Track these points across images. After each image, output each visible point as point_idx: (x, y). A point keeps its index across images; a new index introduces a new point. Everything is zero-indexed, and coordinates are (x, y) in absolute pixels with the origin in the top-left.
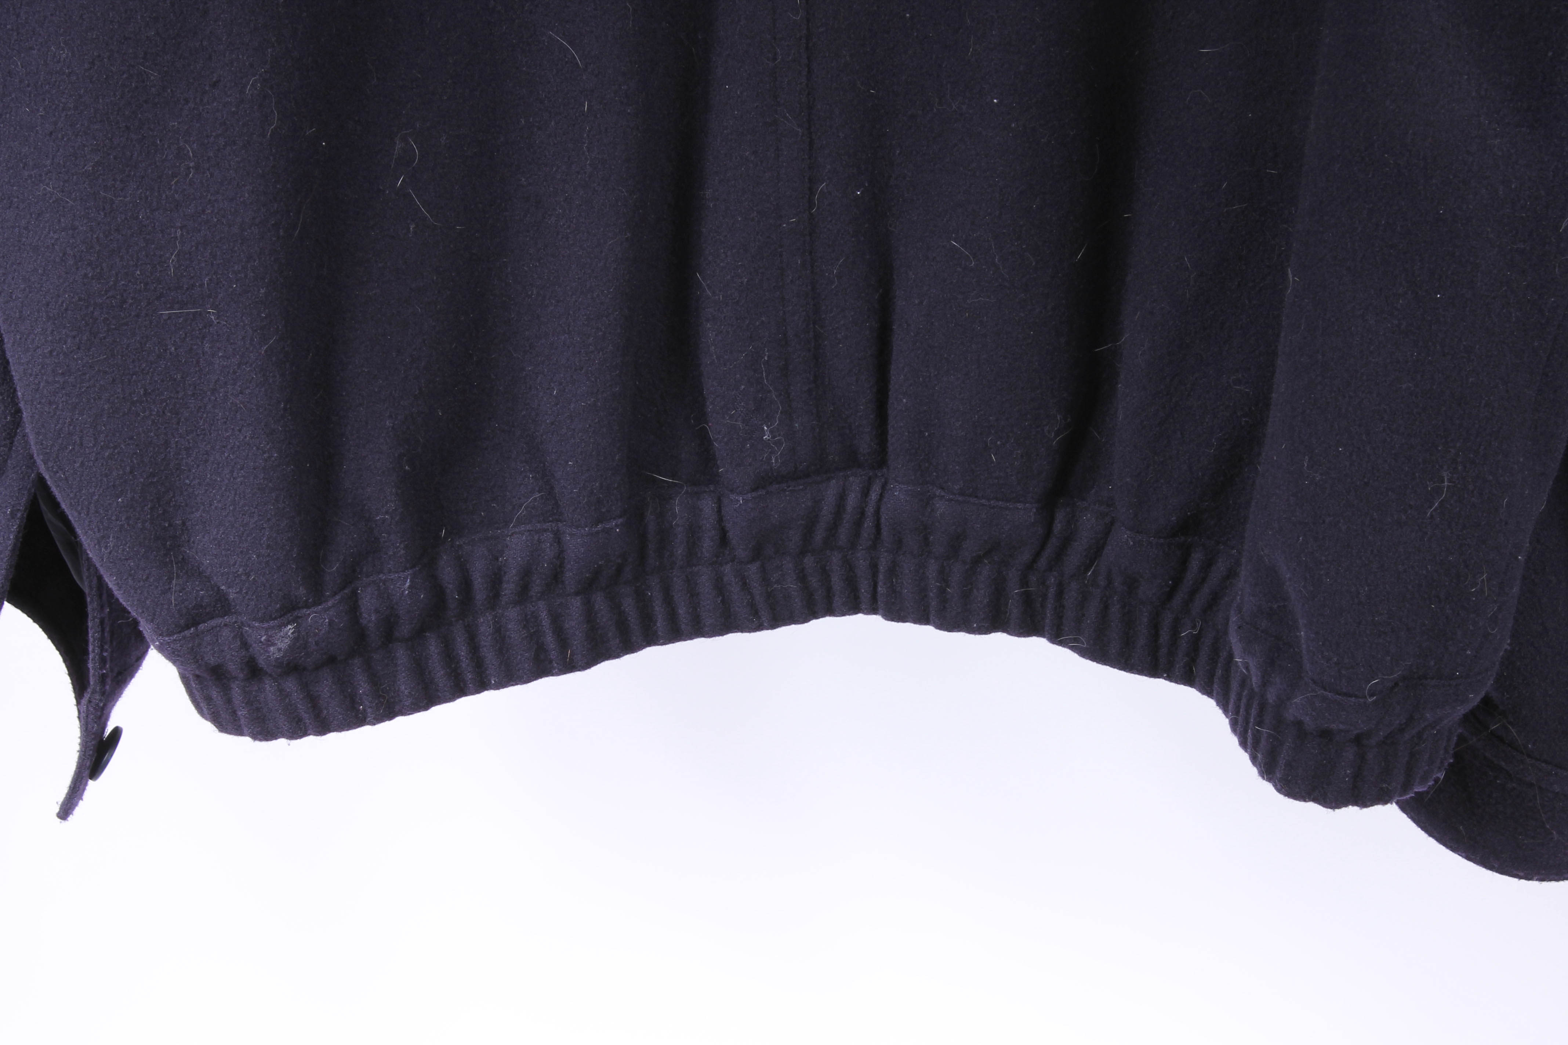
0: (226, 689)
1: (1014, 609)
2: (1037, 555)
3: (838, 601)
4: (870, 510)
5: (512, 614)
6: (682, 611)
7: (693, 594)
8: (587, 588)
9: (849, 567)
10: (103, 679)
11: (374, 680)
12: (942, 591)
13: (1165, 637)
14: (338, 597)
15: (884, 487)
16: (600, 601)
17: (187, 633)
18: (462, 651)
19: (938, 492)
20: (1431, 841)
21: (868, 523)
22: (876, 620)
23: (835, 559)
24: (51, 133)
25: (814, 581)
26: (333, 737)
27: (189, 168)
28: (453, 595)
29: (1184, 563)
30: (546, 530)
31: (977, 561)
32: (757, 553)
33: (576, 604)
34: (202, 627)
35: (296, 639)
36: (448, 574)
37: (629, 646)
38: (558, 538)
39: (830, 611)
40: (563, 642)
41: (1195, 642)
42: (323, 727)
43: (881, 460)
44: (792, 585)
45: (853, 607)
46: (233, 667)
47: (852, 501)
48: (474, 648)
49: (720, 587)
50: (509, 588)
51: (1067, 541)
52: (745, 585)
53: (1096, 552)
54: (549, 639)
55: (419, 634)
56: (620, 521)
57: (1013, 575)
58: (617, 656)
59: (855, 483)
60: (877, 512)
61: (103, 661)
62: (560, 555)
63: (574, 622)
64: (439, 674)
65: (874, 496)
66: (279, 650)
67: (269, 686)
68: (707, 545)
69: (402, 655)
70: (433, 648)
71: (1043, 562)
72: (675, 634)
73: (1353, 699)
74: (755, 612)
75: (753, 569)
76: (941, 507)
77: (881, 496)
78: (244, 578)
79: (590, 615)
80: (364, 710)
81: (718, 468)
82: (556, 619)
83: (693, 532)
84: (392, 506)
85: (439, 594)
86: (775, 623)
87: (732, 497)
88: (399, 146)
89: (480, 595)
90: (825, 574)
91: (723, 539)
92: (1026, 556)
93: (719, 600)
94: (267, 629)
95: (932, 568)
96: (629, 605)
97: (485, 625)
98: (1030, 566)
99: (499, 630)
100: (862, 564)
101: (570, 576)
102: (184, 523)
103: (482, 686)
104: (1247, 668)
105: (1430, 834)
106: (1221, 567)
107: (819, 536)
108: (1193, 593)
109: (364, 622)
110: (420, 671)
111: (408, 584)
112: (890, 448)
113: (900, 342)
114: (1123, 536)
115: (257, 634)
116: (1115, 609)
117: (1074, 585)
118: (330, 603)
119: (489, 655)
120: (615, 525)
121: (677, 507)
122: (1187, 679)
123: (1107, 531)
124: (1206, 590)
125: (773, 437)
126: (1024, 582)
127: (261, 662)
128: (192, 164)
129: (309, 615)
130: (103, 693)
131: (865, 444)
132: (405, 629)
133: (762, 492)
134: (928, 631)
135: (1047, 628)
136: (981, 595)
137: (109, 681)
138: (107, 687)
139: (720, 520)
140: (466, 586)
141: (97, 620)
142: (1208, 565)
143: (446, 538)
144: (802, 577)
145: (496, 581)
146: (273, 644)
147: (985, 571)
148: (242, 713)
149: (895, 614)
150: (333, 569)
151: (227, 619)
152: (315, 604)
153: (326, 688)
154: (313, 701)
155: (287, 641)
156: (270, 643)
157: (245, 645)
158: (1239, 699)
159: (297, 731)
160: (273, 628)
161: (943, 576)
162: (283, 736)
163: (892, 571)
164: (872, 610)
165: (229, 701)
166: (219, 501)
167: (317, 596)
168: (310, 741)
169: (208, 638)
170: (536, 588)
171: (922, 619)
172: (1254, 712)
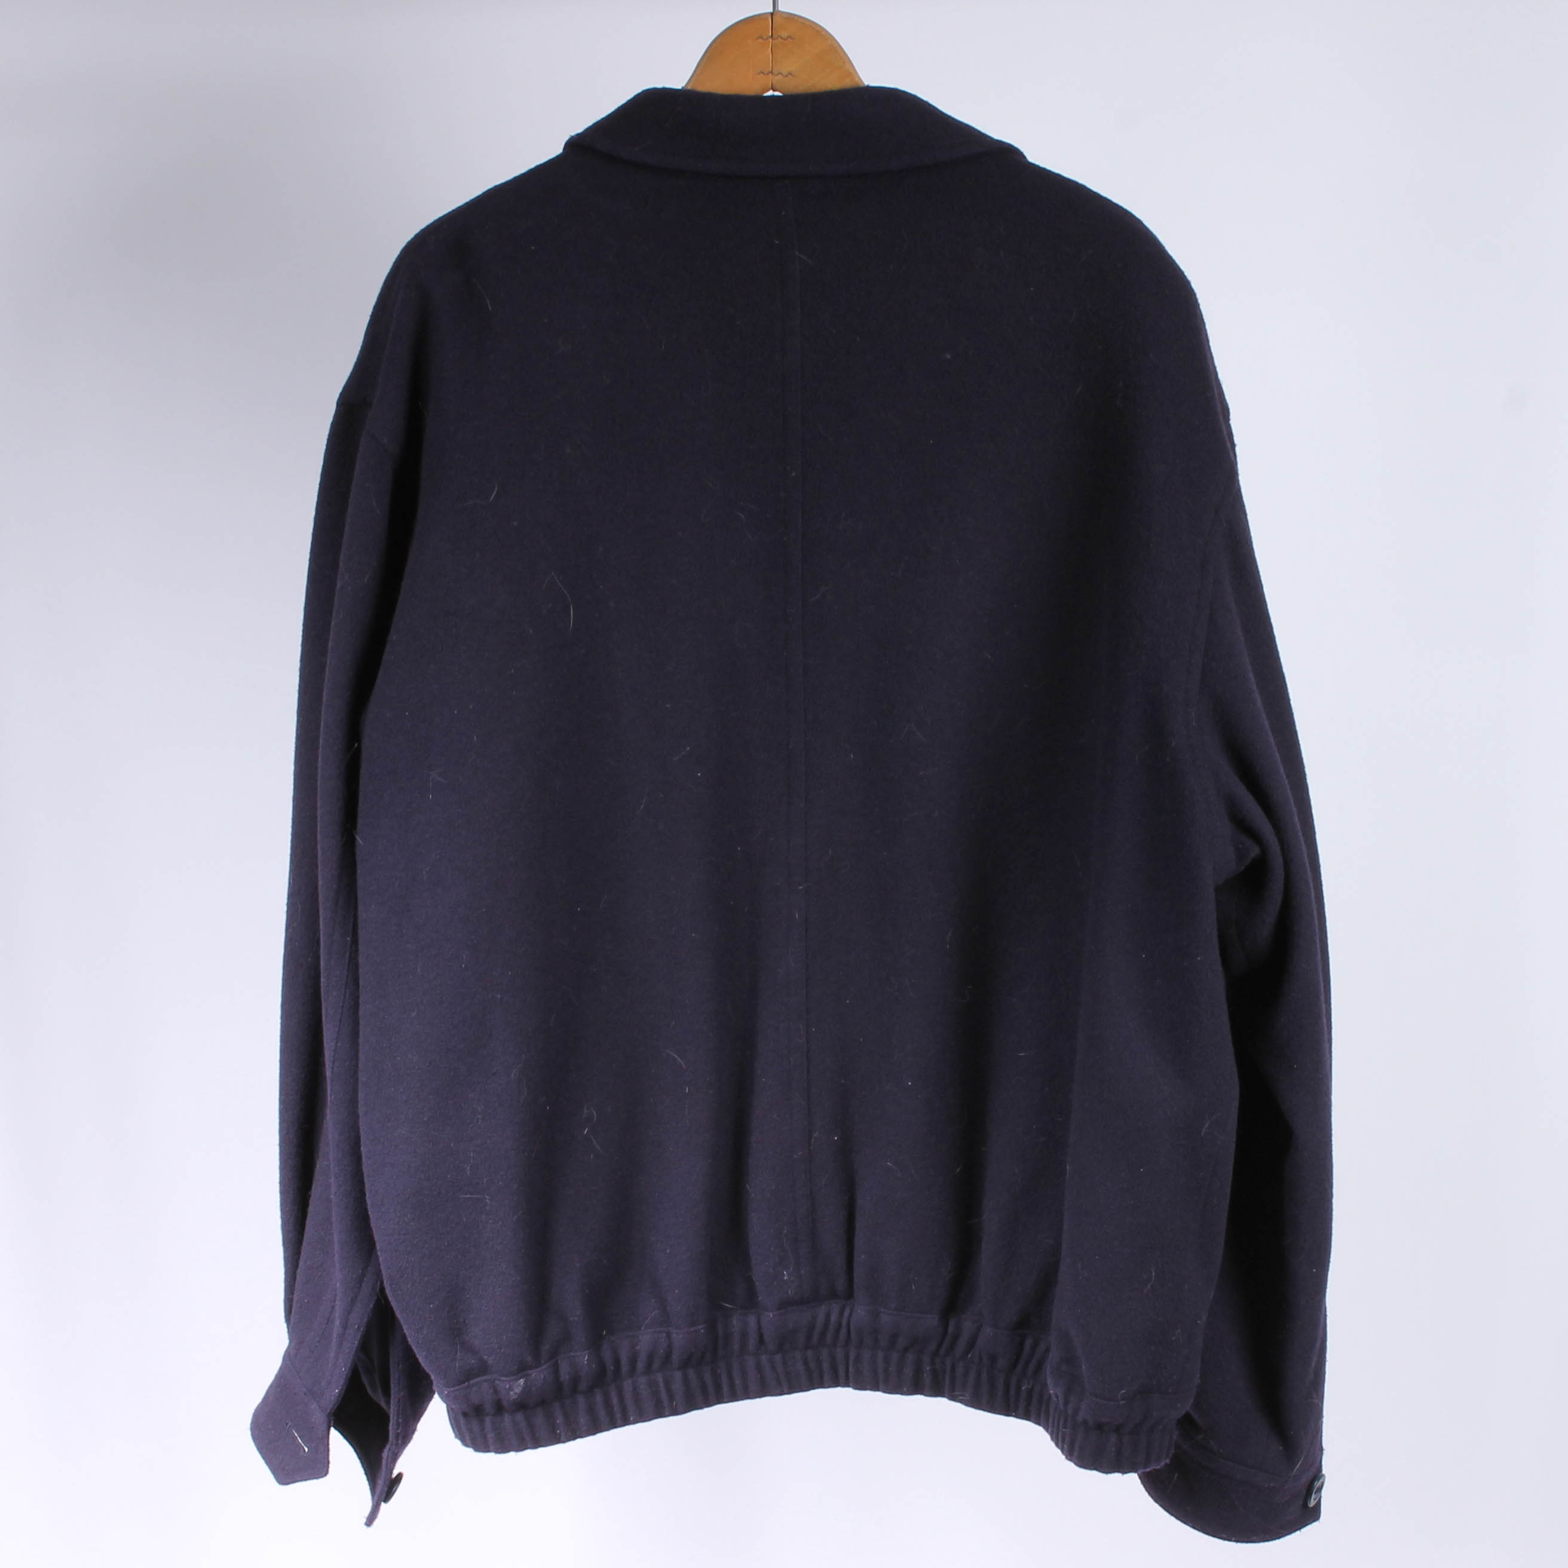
0: (482, 1422)
1: (927, 1378)
2: (940, 1345)
3: (826, 1377)
4: (844, 1322)
5: (642, 1381)
6: (738, 1382)
7: (744, 1373)
8: (685, 1364)
9: (833, 1358)
10: (397, 1435)
11: (566, 1416)
12: (886, 1370)
13: (1012, 1391)
14: (548, 1364)
15: (852, 1310)
16: (691, 1373)
17: (463, 1385)
18: (615, 1401)
19: (883, 1310)
20: (1173, 1518)
21: (844, 1330)
22: (849, 1391)
23: (825, 1352)
24: (406, 1101)
25: (812, 1365)
26: (541, 1450)
27: (478, 1119)
28: (610, 1367)
29: (1022, 1344)
30: (661, 1332)
31: (906, 1350)
32: (780, 1349)
33: (678, 1375)
34: (471, 1382)
35: (524, 1388)
36: (607, 1355)
37: (707, 1403)
38: (669, 1335)
39: (822, 1385)
40: (671, 1397)
41: (1030, 1392)
42: (537, 1444)
43: (850, 1294)
44: (800, 1367)
45: (835, 1383)
46: (488, 1407)
47: (833, 1318)
48: (622, 1400)
49: (759, 1368)
50: (641, 1365)
51: (956, 1338)
52: (773, 1368)
53: (971, 1344)
54: (664, 1395)
55: (590, 1390)
56: (704, 1326)
57: (926, 1359)
58: (701, 1408)
59: (835, 1308)
60: (848, 1323)
61: (398, 1424)
62: (670, 1346)
63: (677, 1386)
64: (602, 1413)
65: (846, 1314)
66: (516, 1393)
67: (507, 1419)
68: (752, 1342)
69: (581, 1400)
70: (599, 1398)
71: (942, 1351)
72: (734, 1397)
73: (1112, 1403)
74: (779, 1384)
75: (778, 1357)
76: (885, 1319)
77: (850, 1315)
78: (498, 1350)
79: (686, 1380)
80: (560, 1433)
81: (758, 1297)
82: (668, 1383)
83: (744, 1335)
84: (578, 1312)
85: (602, 1366)
86: (791, 1391)
87: (766, 1313)
88: (585, 1111)
89: (625, 1368)
90: (819, 1362)
91: (761, 1340)
92: (932, 1347)
93: (759, 1376)
94: (509, 1381)
95: (880, 1355)
96: (708, 1377)
97: (627, 1385)
98: (936, 1354)
99: (635, 1388)
100: (839, 1353)
101: (675, 1358)
102: (464, 1321)
103: (626, 1422)
104: (1057, 1397)
105: (1172, 1514)
106: (1042, 1347)
107: (815, 1338)
108: (1028, 1362)
109: (562, 1379)
110: (591, 1410)
111: (586, 1358)
112: (855, 1286)
113: (860, 1225)
114: (988, 1331)
115: (503, 1384)
116: (984, 1375)
117: (961, 1364)
118: (544, 1367)
119: (629, 1402)
120: (701, 1328)
121: (735, 1322)
122: (1026, 1416)
123: (979, 1329)
124: (1034, 1362)
125: (789, 1278)
126: (933, 1363)
127: (505, 1403)
128: (480, 1117)
129: (532, 1374)
130: (397, 1445)
131: (841, 1285)
132: (583, 1386)
133: (782, 1311)
134: (879, 1395)
135: (946, 1391)
136: (908, 1371)
137: (400, 1437)
138: (400, 1442)
139: (760, 1328)
140: (617, 1362)
141: (397, 1399)
142: (1035, 1345)
143: (606, 1335)
144: (806, 1363)
145: (633, 1361)
146: (512, 1390)
147: (910, 1357)
148: (490, 1436)
149: (860, 1386)
150: (546, 1348)
151: (486, 1377)
152: (536, 1367)
153: (539, 1419)
154: (531, 1427)
155: (520, 1389)
156: (510, 1389)
157: (496, 1391)
158: (1054, 1419)
159: (521, 1447)
160: (513, 1380)
161: (887, 1360)
162: (513, 1451)
163: (858, 1359)
164: (846, 1384)
165: (483, 1429)
166: (486, 1307)
167: (538, 1365)
168: (529, 1453)
169: (474, 1389)
170: (656, 1365)
171: (875, 1388)
172: (1062, 1422)
